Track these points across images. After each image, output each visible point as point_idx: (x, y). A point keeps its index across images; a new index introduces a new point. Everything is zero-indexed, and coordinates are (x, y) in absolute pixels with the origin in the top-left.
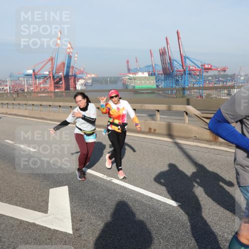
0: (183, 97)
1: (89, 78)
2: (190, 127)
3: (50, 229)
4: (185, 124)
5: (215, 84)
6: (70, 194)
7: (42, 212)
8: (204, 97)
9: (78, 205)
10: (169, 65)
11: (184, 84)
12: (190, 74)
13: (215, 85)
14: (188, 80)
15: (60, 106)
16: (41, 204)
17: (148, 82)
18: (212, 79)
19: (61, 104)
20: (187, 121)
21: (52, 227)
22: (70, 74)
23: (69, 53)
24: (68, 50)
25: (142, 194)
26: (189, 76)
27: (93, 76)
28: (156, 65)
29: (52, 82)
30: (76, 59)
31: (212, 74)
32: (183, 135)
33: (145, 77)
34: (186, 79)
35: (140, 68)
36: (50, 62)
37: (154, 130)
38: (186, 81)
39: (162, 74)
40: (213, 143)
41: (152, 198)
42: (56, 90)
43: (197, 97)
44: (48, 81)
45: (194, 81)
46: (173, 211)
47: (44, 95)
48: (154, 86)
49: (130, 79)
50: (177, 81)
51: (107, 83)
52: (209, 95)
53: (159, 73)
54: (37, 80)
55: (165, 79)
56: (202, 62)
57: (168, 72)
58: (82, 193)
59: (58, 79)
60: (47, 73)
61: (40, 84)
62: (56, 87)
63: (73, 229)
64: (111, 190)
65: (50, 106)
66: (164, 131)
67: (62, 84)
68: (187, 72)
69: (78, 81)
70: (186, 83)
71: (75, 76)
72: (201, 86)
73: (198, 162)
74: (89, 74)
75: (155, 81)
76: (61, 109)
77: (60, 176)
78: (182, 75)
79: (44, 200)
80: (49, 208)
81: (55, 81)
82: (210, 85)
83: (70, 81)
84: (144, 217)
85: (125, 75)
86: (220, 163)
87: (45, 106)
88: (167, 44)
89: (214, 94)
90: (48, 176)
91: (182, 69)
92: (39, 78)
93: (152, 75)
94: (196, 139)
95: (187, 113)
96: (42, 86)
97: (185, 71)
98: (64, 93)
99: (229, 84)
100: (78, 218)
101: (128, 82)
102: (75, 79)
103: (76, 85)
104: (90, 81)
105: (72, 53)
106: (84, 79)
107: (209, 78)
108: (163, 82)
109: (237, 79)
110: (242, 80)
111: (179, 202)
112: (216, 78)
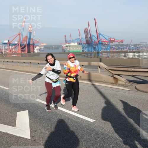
0: (97, 58)
1: (42, 46)
2: (101, 75)
3: (16, 136)
4: (99, 73)
5: (117, 50)
6: (29, 115)
7: (12, 126)
8: (110, 58)
9: (34, 122)
10: (90, 39)
12: (102, 44)
13: (117, 51)
15: (24, 62)
16: (12, 121)
17: (77, 48)
18: (115, 47)
19: (25, 61)
20: (100, 72)
21: (18, 135)
22: (31, 43)
23: (30, 31)
24: (30, 29)
25: (72, 115)
26: (101, 45)
27: (44, 44)
28: (82, 38)
29: (20, 48)
30: (34, 34)
31: (115, 44)
32: (97, 80)
33: (76, 45)
34: (100, 47)
35: (72, 40)
36: (19, 36)
37: (81, 77)
38: (100, 48)
39: (85, 44)
40: (115, 84)
41: (78, 117)
42: (22, 53)
43: (106, 57)
44: (17, 47)
45: (104, 48)
46: (90, 125)
47: (15, 55)
48: (81, 51)
49: (66, 46)
50: (95, 48)
51: (53, 49)
52: (113, 56)
53: (84, 43)
54: (11, 46)
55: (88, 47)
56: (109, 37)
57: (89, 43)
58: (37, 114)
59: (23, 46)
60: (17, 42)
61: (12, 49)
62: (22, 51)
63: (31, 136)
64: (54, 113)
65: (18, 62)
66: (86, 78)
67: (25, 49)
68: (100, 43)
69: (35, 48)
70: (100, 49)
71: (34, 45)
72: (109, 51)
73: (105, 96)
74: (42, 43)
75: (81, 48)
76: (25, 64)
77: (24, 104)
78: (97, 44)
79: (13, 119)
80: (16, 124)
81: (22, 47)
82: (114, 51)
83: (31, 47)
84: (73, 129)
85: (64, 44)
86: (118, 96)
87: (15, 62)
88: (89, 26)
89: (116, 56)
90: (16, 104)
91: (97, 41)
92: (12, 45)
93: (79, 44)
94: (105, 82)
95: (99, 67)
96: (13, 50)
97: (99, 42)
98: (27, 55)
99: (125, 50)
100: (34, 130)
101: (65, 48)
102: (34, 47)
103: (34, 49)
104: (42, 48)
105: (32, 31)
106: (39, 46)
107: (113, 46)
108: (86, 49)
109: (129, 47)
110: (132, 48)
111: (94, 120)
112: (117, 46)
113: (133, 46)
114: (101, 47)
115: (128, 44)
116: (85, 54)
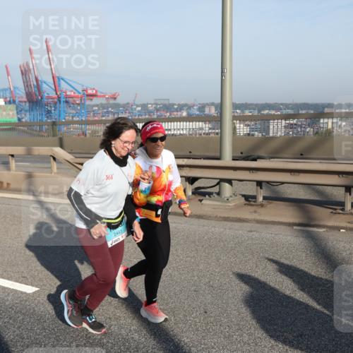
0: (54, 136)
5: (103, 116)
8: (88, 135)
10: (36, 89)
11: (60, 116)
12: (67, 102)
13: (104, 118)
14: (64, 111)
17: (4, 113)
18: (99, 109)
20: (55, 170)
26: (65, 105)
31: (98, 103)
34: (62, 109)
37: (8, 184)
38: (62, 112)
39: (25, 102)
43: (79, 135)
45: (74, 112)
46: (26, 301)
48: (15, 120)
50: (49, 112)
52: (94, 133)
53: (21, 100)
55: (31, 109)
56: (83, 86)
57: (34, 99)
68: (63, 100)
70: (62, 116)
72: (84, 119)
75: (15, 112)
82: (96, 118)
91: (55, 95)
93: (10, 102)
95: (54, 159)
97: (59, 98)
107: (94, 108)
108: (28, 114)
109: (132, 109)
110: (139, 111)
111: (37, 286)
112: (104, 108)
113: (139, 108)
114: (66, 109)
115: (128, 104)
116: (26, 129)
